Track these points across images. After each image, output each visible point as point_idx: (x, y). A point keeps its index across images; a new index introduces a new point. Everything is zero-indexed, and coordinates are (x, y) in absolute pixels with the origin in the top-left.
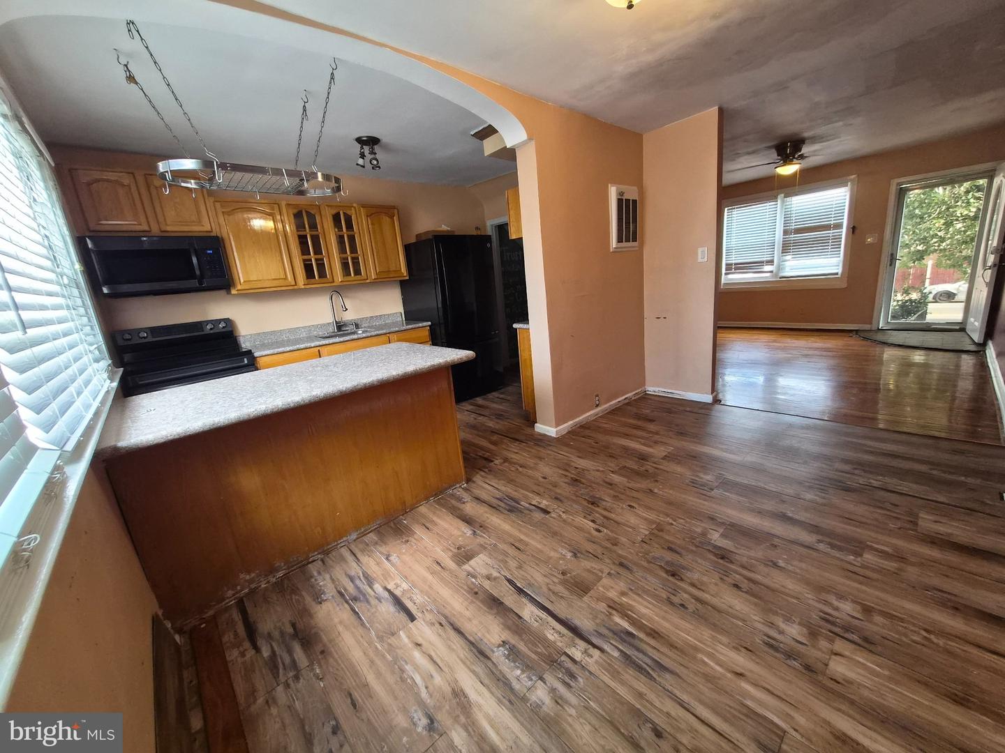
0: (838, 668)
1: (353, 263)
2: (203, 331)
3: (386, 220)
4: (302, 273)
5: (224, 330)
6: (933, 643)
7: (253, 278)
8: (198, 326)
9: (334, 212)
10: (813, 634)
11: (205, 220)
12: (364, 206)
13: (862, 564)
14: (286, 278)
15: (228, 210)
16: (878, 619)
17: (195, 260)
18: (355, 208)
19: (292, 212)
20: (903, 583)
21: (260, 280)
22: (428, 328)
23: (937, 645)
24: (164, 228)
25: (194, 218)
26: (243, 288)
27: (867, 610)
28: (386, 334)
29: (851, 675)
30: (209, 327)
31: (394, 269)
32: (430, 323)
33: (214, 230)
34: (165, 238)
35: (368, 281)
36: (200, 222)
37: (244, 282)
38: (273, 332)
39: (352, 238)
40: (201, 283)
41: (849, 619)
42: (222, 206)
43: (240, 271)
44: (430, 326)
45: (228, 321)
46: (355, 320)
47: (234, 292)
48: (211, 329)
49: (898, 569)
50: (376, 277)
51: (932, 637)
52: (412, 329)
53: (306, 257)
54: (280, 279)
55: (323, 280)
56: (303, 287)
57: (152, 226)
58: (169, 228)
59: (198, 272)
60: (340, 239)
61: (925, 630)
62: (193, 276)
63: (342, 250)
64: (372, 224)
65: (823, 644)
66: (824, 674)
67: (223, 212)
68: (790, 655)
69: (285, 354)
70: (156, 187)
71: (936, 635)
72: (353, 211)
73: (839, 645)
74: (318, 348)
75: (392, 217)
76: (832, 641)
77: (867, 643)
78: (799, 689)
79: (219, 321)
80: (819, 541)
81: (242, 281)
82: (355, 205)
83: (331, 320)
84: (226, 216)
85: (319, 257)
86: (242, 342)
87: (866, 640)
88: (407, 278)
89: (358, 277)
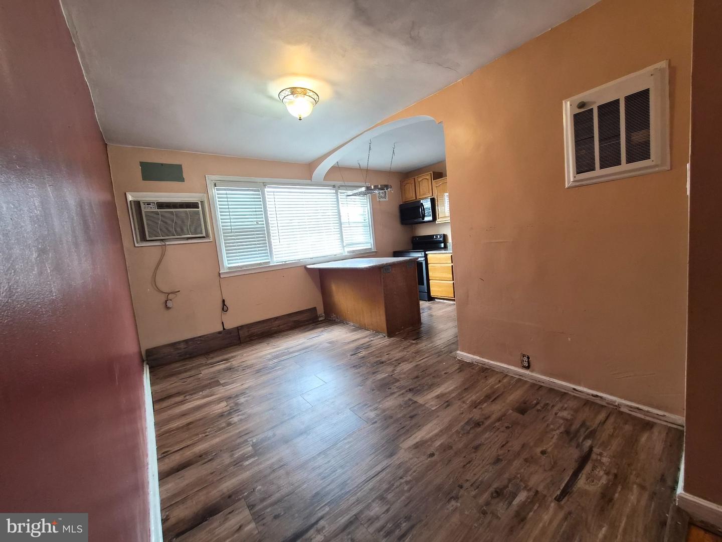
0: (224, 404)
5: (439, 239)
6: (203, 433)
10: (237, 404)
13: (247, 441)
16: (224, 425)
20: (226, 449)
23: (201, 434)
27: (229, 424)
29: (219, 405)
41: (233, 416)
47: (436, 223)
49: (233, 454)
51: (204, 435)
57: (416, 197)
61: (207, 435)
65: (232, 405)
66: (225, 400)
68: (237, 396)
70: (419, 182)
71: (203, 437)
73: (228, 408)
76: (230, 407)
77: (222, 415)
78: (227, 394)
80: (274, 435)
87: (222, 416)
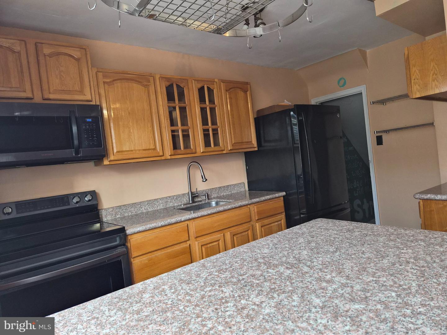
1: (214, 134)
2: (69, 205)
3: (241, 94)
4: (170, 144)
5: (90, 203)
7: (126, 148)
8: (64, 199)
9: (200, 86)
11: (87, 90)
12: (223, 81)
14: (155, 149)
15: (108, 80)
17: (75, 129)
18: (216, 82)
19: (165, 84)
21: (132, 151)
22: (282, 198)
24: (46, 97)
25: (77, 88)
26: (116, 158)
28: (247, 205)
30: (75, 200)
31: (247, 140)
32: (284, 193)
33: (94, 100)
34: (48, 106)
35: (224, 152)
36: (81, 92)
37: (118, 152)
38: (134, 205)
39: (213, 110)
40: (77, 153)
42: (103, 76)
43: (114, 141)
44: (284, 196)
45: (94, 194)
46: (205, 191)
47: (106, 162)
48: (77, 202)
50: (232, 148)
52: (270, 199)
53: (174, 128)
54: (149, 149)
55: (188, 151)
56: (169, 157)
57: (35, 94)
58: (52, 96)
59: (76, 142)
60: (203, 110)
62: (70, 145)
63: (205, 122)
64: (230, 98)
67: (104, 83)
69: (155, 231)
70: (45, 55)
72: (215, 86)
74: (186, 222)
75: (245, 92)
79: (85, 194)
81: (115, 151)
82: (216, 80)
83: (186, 190)
84: (106, 86)
85: (185, 128)
86: (104, 216)
88: (256, 149)
89: (217, 148)
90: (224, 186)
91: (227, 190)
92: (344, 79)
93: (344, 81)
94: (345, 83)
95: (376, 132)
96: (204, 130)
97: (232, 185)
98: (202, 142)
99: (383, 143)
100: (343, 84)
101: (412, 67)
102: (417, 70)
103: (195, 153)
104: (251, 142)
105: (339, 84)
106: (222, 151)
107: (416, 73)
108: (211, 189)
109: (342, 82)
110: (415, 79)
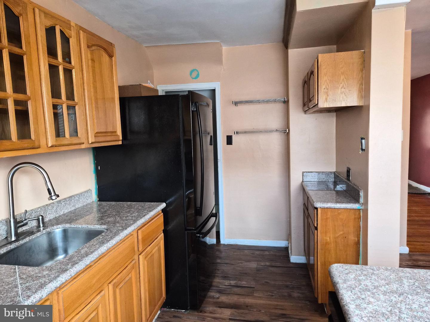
3: (106, 58)
9: (49, 24)
12: (83, 30)
18: (74, 27)
31: (111, 130)
32: (164, 205)
50: (94, 141)
55: (25, 143)
60: (53, 69)
63: (55, 91)
64: (92, 60)
72: (73, 33)
75: (110, 56)
82: (73, 24)
85: (20, 97)
88: (120, 143)
89: (73, 139)
90: (65, 199)
91: (70, 204)
92: (197, 71)
93: (197, 73)
94: (198, 76)
95: (236, 132)
96: (55, 107)
97: (77, 195)
98: (50, 127)
99: (233, 143)
100: (195, 76)
101: (324, 76)
102: (327, 80)
103: (39, 147)
104: (116, 132)
105: (191, 76)
106: (80, 144)
107: (327, 83)
108: (43, 206)
109: (194, 74)
110: (324, 89)
